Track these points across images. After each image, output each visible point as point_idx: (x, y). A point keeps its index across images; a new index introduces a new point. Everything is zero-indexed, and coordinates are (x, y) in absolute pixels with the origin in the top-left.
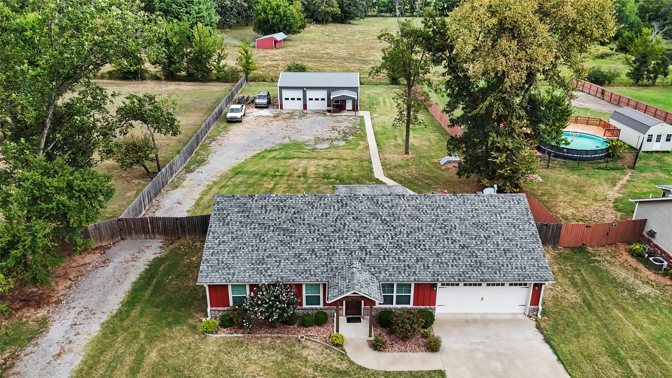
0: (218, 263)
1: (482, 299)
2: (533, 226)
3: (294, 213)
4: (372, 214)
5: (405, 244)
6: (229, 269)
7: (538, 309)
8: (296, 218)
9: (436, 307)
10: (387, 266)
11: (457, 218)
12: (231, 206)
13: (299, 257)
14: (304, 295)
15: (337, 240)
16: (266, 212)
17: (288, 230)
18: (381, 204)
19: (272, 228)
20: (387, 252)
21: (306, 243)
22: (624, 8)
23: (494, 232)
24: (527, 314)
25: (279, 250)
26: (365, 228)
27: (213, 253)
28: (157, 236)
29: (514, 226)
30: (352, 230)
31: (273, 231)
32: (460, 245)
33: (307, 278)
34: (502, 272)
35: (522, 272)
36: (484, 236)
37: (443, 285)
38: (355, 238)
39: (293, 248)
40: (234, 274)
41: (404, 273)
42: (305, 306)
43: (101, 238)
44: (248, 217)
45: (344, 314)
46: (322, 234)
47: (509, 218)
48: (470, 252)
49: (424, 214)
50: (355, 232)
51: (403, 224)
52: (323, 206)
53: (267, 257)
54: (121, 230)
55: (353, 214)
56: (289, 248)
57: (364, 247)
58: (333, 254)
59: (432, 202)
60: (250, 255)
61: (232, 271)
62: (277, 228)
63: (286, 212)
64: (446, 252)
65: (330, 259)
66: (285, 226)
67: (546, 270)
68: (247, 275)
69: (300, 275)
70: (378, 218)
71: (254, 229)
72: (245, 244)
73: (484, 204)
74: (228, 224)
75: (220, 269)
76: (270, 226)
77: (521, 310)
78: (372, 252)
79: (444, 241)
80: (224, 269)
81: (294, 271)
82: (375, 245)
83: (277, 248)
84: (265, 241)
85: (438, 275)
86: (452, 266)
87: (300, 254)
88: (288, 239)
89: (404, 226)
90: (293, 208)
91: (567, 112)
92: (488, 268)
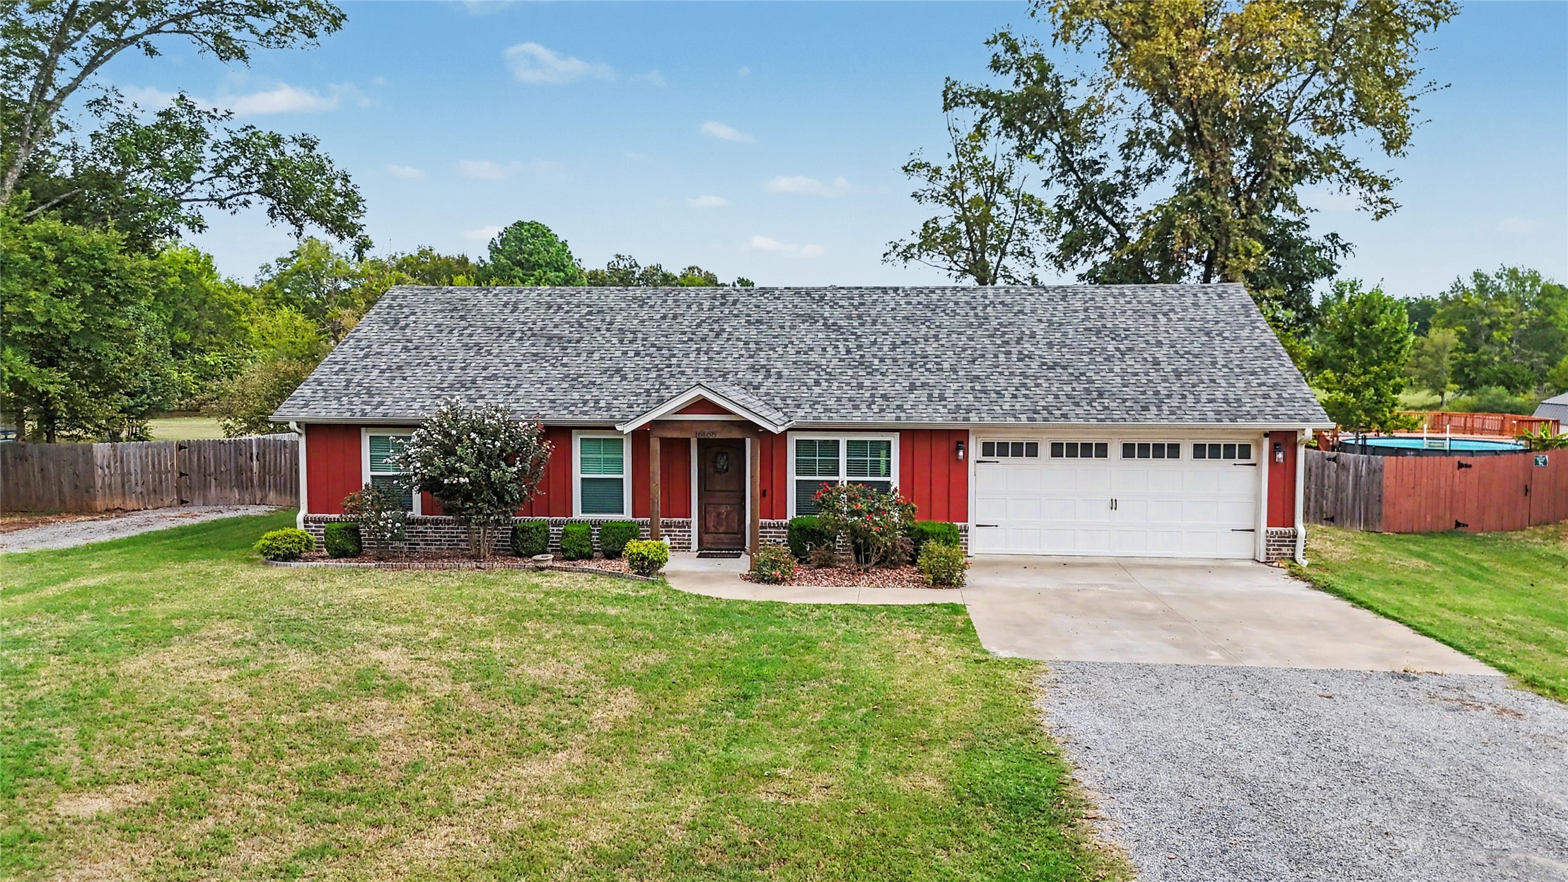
0: (347, 387)
1: (1114, 504)
2: (1265, 331)
3: (590, 313)
4: (798, 315)
5: (882, 360)
6: (371, 396)
7: (1295, 536)
8: (589, 320)
9: (971, 524)
10: (820, 395)
11: (1040, 321)
12: (426, 302)
13: (573, 379)
14: (577, 476)
15: (693, 356)
16: (512, 312)
17: (561, 338)
18: (831, 301)
19: (518, 335)
20: (827, 373)
21: (602, 358)
22: (1552, 318)
23: (1147, 342)
24: (1262, 558)
25: (525, 366)
26: (775, 337)
27: (342, 370)
28: (272, 495)
29: (1208, 334)
30: (739, 339)
31: (521, 339)
32: (1044, 364)
33: (585, 413)
34: (1165, 407)
35: (1229, 408)
36: (1118, 349)
37: (988, 449)
38: (743, 352)
39: (564, 365)
40: (381, 403)
41: (869, 407)
42: (578, 514)
43: (123, 486)
44: (462, 318)
45: (695, 546)
46: (653, 345)
47: (1192, 320)
48: (1072, 374)
49: (947, 314)
50: (746, 343)
51: (885, 329)
52: (670, 302)
53: (486, 378)
54: (181, 475)
55: (748, 315)
56: (552, 365)
57: (763, 367)
58: (672, 376)
59: (974, 297)
60: (439, 376)
61: (377, 399)
62: (534, 335)
63: (567, 312)
64: (1001, 373)
65: (662, 384)
66: (556, 332)
67: (1304, 404)
68: (416, 406)
69: (566, 408)
70: (817, 321)
71: (471, 335)
72: (434, 358)
73: (1122, 301)
74: (403, 328)
75: (346, 395)
76: (513, 333)
77: (1241, 548)
78: (785, 372)
79: (996, 356)
80: (358, 395)
81: (553, 401)
82: (795, 363)
83: (519, 365)
84: (490, 354)
85: (968, 411)
86: (1014, 396)
87: (580, 376)
88: (557, 350)
89: (885, 334)
90: (589, 306)
91: (1397, 342)
92: (1124, 401)
